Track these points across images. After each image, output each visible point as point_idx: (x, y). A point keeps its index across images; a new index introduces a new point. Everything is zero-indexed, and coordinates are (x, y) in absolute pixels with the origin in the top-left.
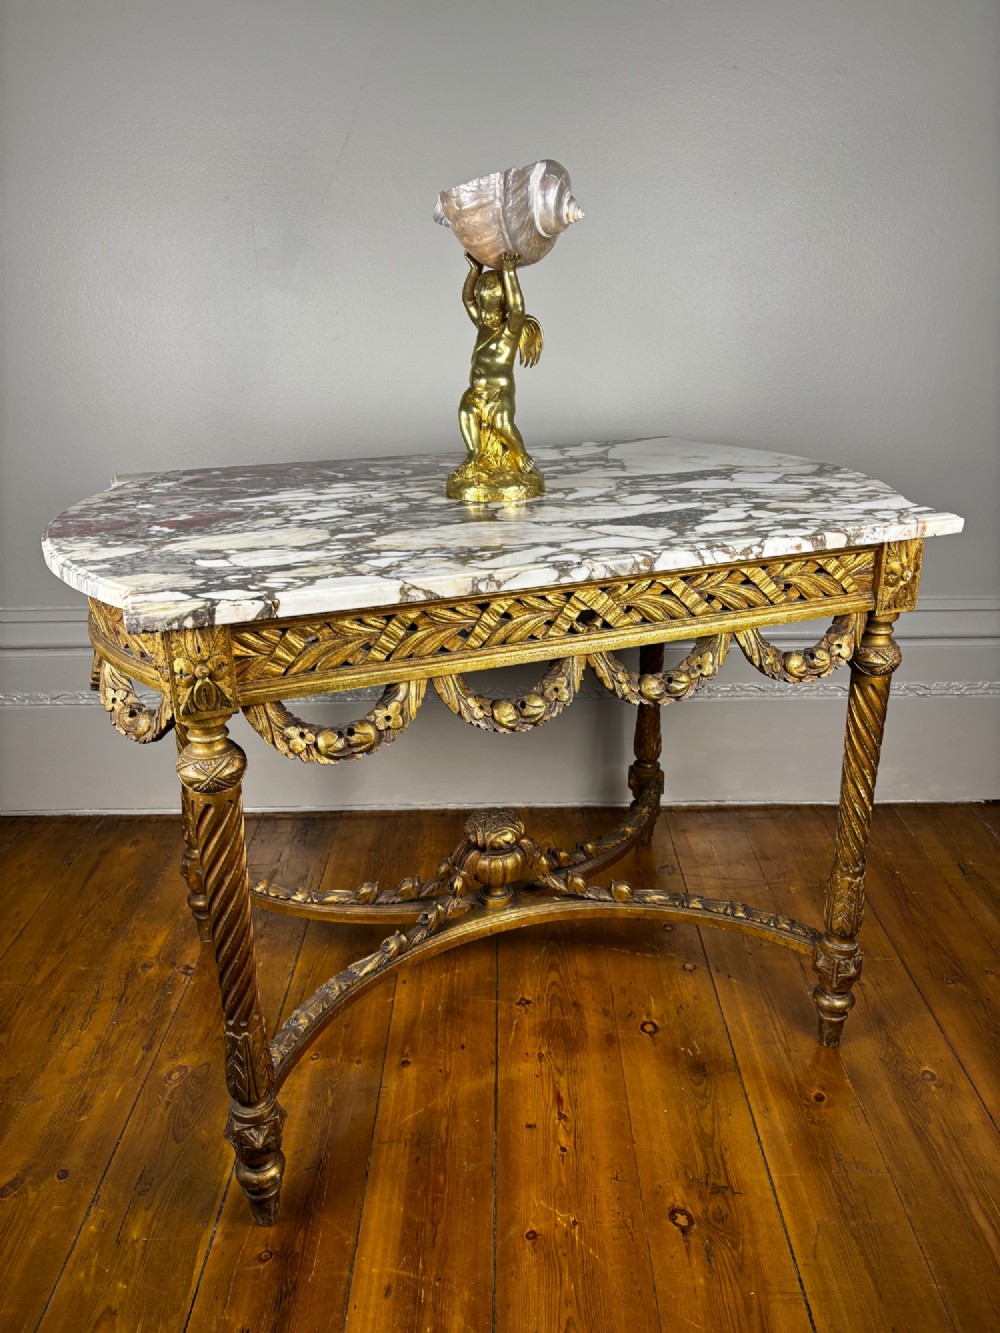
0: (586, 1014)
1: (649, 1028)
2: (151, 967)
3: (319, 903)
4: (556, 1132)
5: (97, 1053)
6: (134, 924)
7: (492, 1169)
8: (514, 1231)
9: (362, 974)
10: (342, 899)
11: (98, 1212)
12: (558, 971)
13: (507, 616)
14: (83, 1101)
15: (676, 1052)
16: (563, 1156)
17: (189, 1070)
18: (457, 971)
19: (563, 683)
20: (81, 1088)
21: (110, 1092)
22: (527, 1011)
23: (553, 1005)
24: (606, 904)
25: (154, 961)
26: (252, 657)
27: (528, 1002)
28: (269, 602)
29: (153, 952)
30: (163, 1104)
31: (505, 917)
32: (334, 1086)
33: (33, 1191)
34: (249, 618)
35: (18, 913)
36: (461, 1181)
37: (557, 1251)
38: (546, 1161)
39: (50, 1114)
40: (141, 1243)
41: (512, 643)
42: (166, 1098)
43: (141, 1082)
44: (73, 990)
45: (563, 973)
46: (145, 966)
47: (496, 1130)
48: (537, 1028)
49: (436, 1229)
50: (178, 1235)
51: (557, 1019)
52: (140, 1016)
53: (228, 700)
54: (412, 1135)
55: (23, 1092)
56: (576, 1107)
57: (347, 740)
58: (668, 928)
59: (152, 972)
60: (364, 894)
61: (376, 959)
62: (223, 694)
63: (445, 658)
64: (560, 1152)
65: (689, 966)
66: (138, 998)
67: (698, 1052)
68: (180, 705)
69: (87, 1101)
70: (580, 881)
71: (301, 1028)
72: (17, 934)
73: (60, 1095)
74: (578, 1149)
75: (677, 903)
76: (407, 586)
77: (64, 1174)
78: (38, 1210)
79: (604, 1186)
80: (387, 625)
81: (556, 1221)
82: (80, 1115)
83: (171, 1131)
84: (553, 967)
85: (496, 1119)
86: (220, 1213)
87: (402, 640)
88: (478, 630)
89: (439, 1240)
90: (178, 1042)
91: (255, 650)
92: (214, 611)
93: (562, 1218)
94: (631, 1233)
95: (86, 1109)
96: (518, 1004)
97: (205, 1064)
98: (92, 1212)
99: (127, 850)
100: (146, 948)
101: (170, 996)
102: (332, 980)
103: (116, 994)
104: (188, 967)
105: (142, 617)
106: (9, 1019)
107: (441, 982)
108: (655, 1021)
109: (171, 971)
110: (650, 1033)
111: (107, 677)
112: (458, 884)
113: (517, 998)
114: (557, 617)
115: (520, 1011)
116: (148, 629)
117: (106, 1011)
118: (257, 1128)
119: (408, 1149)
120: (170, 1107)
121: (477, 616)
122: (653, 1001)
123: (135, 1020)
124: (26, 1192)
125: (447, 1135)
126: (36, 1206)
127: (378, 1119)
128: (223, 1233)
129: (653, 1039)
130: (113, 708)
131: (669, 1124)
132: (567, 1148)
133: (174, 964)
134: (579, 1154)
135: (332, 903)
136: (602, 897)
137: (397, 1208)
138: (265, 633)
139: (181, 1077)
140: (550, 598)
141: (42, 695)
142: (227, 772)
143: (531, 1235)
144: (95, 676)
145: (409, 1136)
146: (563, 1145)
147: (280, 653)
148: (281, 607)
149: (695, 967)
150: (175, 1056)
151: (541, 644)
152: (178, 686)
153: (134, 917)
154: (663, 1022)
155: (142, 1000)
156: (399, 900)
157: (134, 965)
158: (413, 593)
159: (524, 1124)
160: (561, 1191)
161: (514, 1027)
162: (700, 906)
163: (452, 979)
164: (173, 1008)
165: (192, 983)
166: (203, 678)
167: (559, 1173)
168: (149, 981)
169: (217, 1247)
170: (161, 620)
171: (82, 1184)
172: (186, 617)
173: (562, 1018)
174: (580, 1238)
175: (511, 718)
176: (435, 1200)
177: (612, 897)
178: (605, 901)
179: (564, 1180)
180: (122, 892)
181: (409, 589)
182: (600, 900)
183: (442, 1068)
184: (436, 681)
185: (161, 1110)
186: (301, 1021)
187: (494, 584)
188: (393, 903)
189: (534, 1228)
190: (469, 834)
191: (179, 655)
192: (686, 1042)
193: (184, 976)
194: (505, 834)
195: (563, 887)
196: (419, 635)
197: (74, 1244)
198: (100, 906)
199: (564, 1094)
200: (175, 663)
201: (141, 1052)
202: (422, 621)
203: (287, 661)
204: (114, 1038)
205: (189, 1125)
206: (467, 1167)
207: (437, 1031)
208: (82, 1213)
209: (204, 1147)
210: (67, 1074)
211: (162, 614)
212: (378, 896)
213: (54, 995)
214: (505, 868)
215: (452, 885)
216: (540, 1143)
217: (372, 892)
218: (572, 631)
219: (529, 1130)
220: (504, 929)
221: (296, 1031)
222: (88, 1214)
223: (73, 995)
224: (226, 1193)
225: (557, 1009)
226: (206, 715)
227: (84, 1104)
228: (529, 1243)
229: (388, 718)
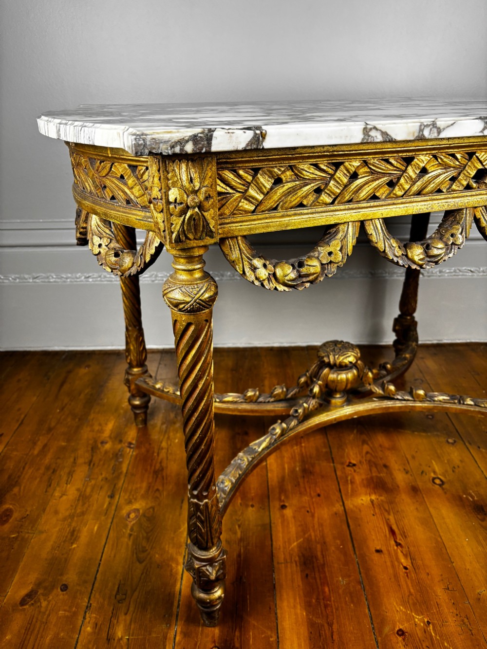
0: (394, 472)
1: (437, 481)
2: (106, 443)
3: (221, 402)
4: (396, 554)
5: (79, 500)
6: (92, 416)
7: (360, 583)
8: (387, 630)
9: (260, 450)
10: (235, 400)
11: (91, 617)
12: (368, 444)
13: (424, 171)
14: (73, 533)
15: (461, 499)
16: (407, 573)
17: (141, 511)
18: (303, 445)
19: (458, 229)
20: (70, 525)
21: (90, 528)
22: (355, 471)
23: (370, 466)
24: (409, 402)
25: (108, 439)
26: (230, 193)
27: (354, 465)
28: (258, 132)
29: (107, 433)
30: (127, 535)
31: (342, 411)
32: (239, 523)
33: (45, 600)
34: (241, 146)
35: (19, 410)
36: (341, 591)
37: (422, 645)
38: (396, 576)
39: (51, 543)
40: (125, 640)
41: (425, 195)
42: (128, 531)
43: (110, 521)
44: (59, 458)
45: (371, 446)
46: (102, 443)
47: (355, 553)
48: (365, 482)
49: (332, 629)
50: (150, 634)
51: (377, 476)
52: (103, 476)
53: (211, 231)
54: (299, 556)
55: (32, 527)
56: (406, 537)
57: (298, 271)
58: (431, 417)
59: (108, 446)
60: (250, 396)
61: (268, 440)
62: (208, 224)
63: (376, 204)
64: (404, 570)
65: (450, 441)
66: (101, 463)
67: (476, 498)
68: (172, 233)
69: (75, 533)
70: (392, 388)
71: (226, 488)
72: (20, 422)
73: (57, 529)
74: (416, 568)
75: (456, 401)
76: (369, 127)
77: (65, 588)
78: (49, 615)
79: (440, 593)
80: (336, 171)
81: (415, 621)
82: (72, 543)
83: (135, 555)
84: (364, 442)
85: (353, 546)
86: (177, 616)
87: (346, 186)
88: (402, 181)
89: (335, 637)
90: (131, 493)
91: (232, 188)
92: (211, 136)
93: (419, 619)
94: (471, 630)
95: (75, 539)
96: (348, 466)
97: (151, 508)
98: (87, 615)
99: (83, 371)
100: (101, 431)
101: (121, 463)
102: (241, 454)
103: (87, 461)
104: (130, 443)
105: (149, 137)
106: (19, 477)
107: (294, 452)
108: (440, 477)
109: (119, 446)
110: (440, 485)
111: (93, 227)
112: (316, 389)
113: (346, 462)
114: (459, 174)
115: (351, 471)
116: (154, 151)
117: (81, 472)
118: (211, 565)
119: (299, 568)
120: (132, 538)
121: (403, 168)
122: (434, 463)
123: (100, 478)
124: (39, 601)
125: (323, 557)
126: (47, 613)
127: (274, 546)
128: (181, 632)
129: (443, 489)
130: (100, 253)
131: (472, 549)
132: (408, 567)
133: (121, 441)
134: (417, 571)
135: (228, 402)
136: (406, 398)
137: (301, 612)
138: (241, 172)
139: (136, 517)
140: (459, 156)
141: (26, 276)
142: (207, 295)
143: (400, 633)
144: (82, 230)
145: (297, 559)
146: (405, 565)
147: (252, 192)
148: (267, 138)
149: (455, 442)
150: (130, 502)
151: (446, 196)
152: (171, 215)
153: (92, 411)
154: (445, 477)
155: (104, 464)
156: (272, 400)
157: (95, 442)
158: (373, 133)
159: (374, 550)
160: (413, 599)
161: (349, 482)
162: (472, 403)
163: (301, 450)
164: (124, 470)
165: (134, 453)
166: (194, 208)
167: (407, 586)
168: (106, 452)
169: (179, 643)
170: (166, 142)
171: (78, 594)
172: (187, 141)
173: (379, 475)
174: (436, 634)
175: (422, 257)
176: (326, 606)
177: (413, 397)
178: (408, 400)
179: (412, 590)
180: (82, 396)
181: (371, 129)
182: (405, 400)
183: (308, 509)
184: (367, 224)
185: (126, 540)
186: (226, 484)
187: (435, 130)
188: (269, 402)
189: (401, 627)
190: (323, 357)
191: (174, 184)
192: (465, 491)
193: (128, 450)
194: (349, 356)
195: (381, 392)
196: (358, 182)
197: (77, 642)
198: (70, 404)
199: (394, 527)
200: (170, 192)
201: (108, 500)
202: (362, 170)
203: (256, 199)
204: (89, 490)
205: (146, 550)
206: (342, 581)
207: (299, 485)
208: (81, 618)
209: (159, 566)
210: (60, 515)
211: (167, 137)
212: (258, 397)
213: (47, 461)
214: (347, 380)
215: (312, 390)
216: (389, 564)
217: (255, 395)
218: (468, 187)
219: (377, 554)
220: (343, 419)
221: (223, 491)
222: (84, 618)
223: (59, 461)
224: (179, 601)
225: (374, 469)
226: (193, 243)
227: (73, 535)
228: (400, 639)
229: (330, 254)
